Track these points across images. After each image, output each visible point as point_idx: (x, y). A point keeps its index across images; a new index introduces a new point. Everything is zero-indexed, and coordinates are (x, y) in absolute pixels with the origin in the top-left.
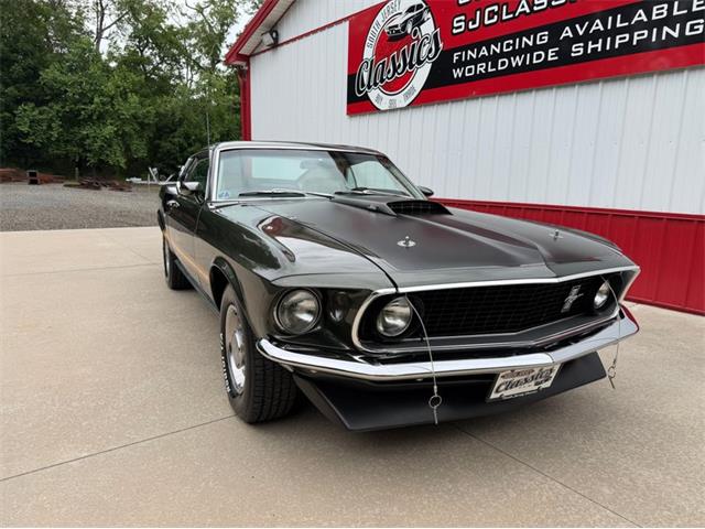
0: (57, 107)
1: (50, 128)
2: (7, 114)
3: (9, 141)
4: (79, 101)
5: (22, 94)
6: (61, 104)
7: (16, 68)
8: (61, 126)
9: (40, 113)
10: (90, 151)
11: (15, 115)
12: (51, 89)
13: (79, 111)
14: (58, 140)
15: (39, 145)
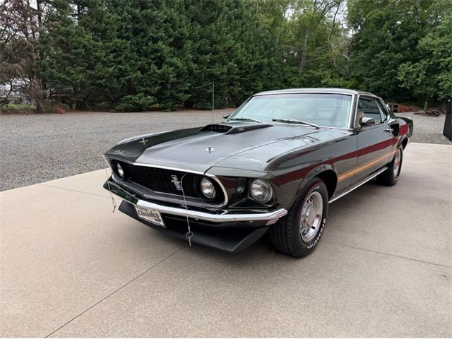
0: (424, 62)
1: (418, 76)
2: (394, 70)
3: (392, 86)
4: (441, 56)
5: (405, 57)
6: (428, 60)
7: (405, 41)
8: (425, 75)
9: (414, 68)
10: (442, 90)
11: (397, 70)
12: (424, 50)
13: (440, 63)
14: (422, 84)
15: (409, 88)
